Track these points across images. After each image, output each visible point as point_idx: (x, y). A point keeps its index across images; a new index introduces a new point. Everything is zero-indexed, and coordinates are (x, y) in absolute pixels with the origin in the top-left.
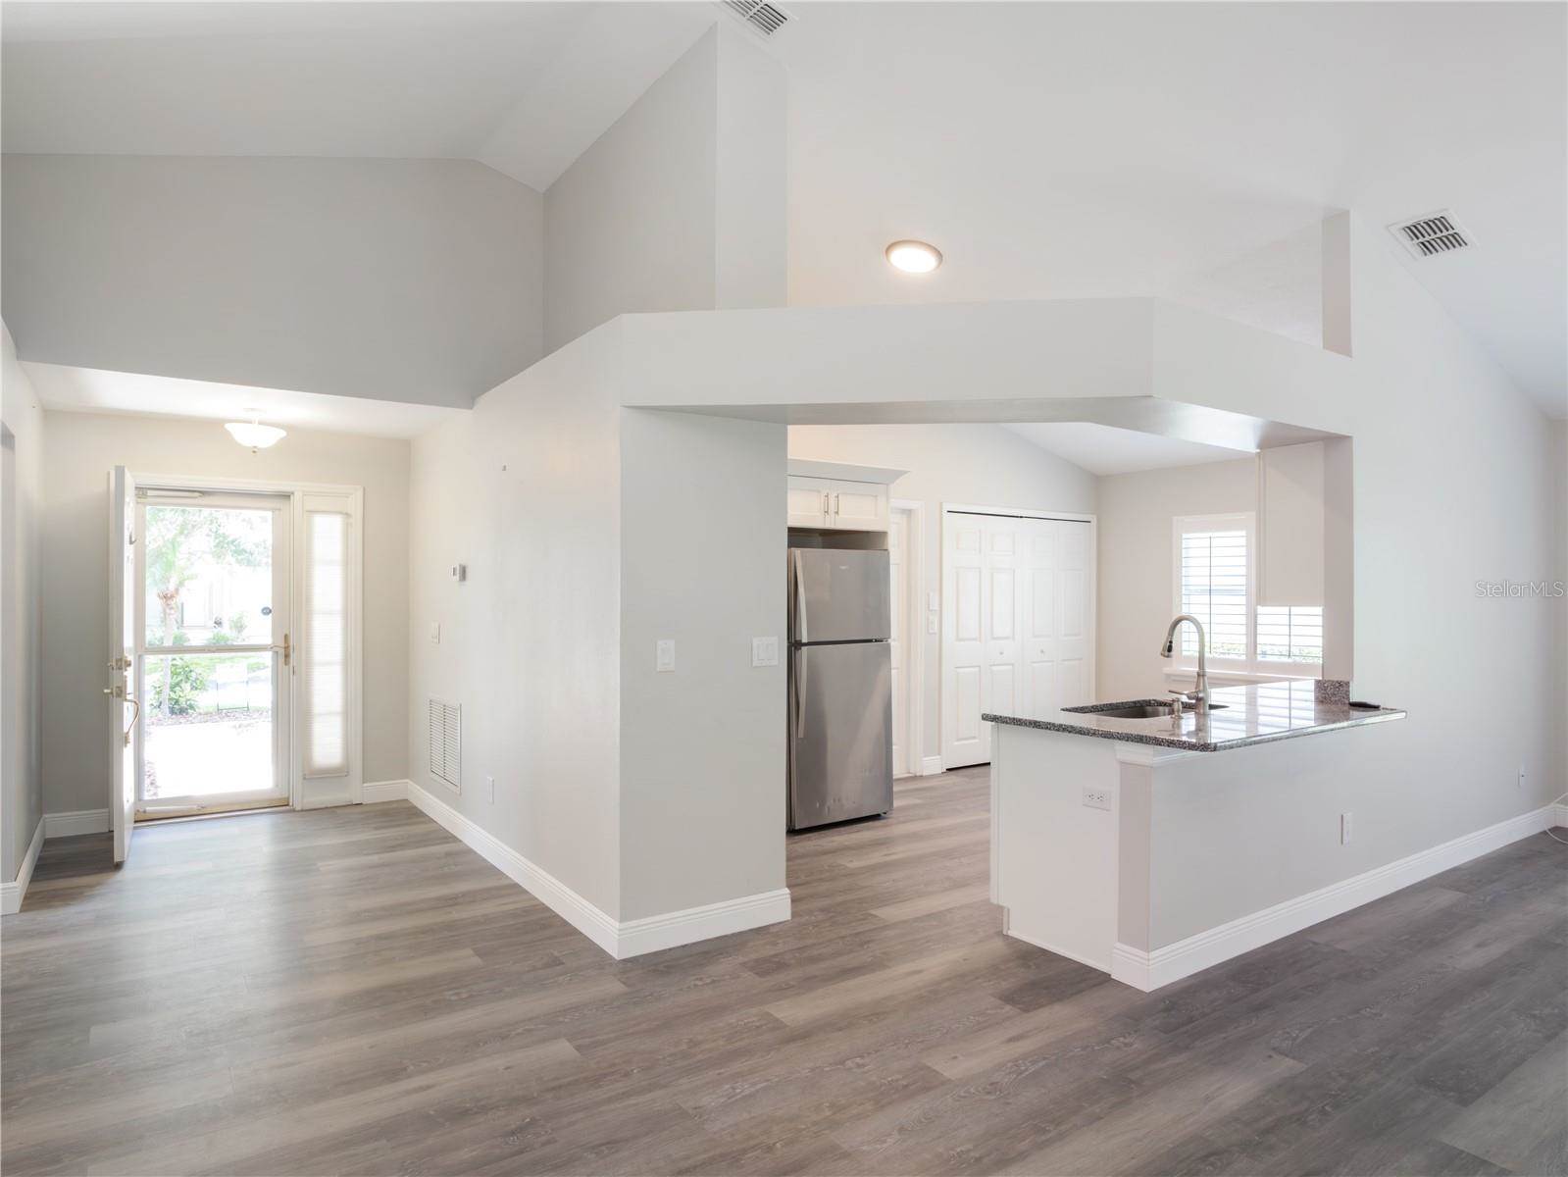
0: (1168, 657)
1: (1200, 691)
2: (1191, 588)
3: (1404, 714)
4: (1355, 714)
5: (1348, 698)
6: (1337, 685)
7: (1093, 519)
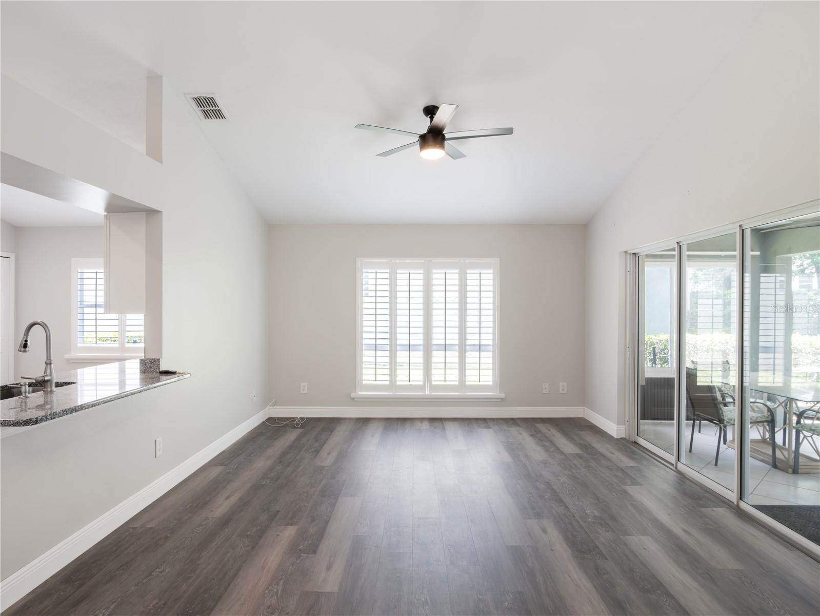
1: (47, 375)
2: (85, 303)
3: (189, 375)
4: (163, 377)
5: (159, 369)
6: (153, 361)
7: (13, 256)
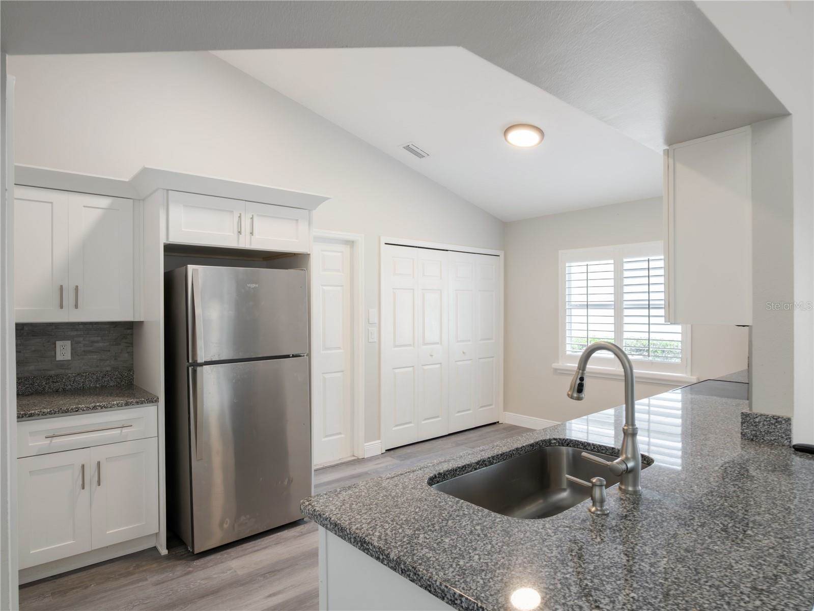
0: (579, 399)
2: (572, 303)
5: (789, 439)
6: (773, 421)
7: (501, 254)
